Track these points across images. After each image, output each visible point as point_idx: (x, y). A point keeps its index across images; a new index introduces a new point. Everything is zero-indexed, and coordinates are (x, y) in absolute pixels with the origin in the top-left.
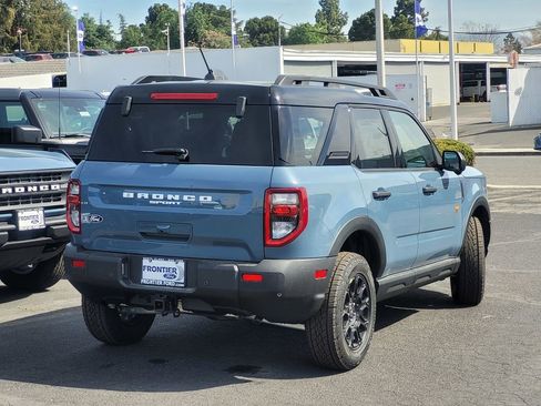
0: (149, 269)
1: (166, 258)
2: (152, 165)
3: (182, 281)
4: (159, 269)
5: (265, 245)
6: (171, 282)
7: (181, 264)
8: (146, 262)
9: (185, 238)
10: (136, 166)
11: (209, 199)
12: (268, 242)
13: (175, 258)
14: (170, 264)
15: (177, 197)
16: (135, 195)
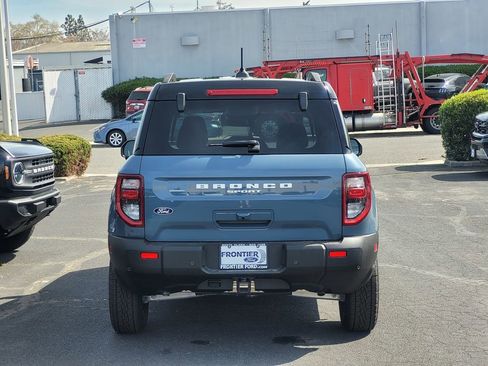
0: (228, 254)
1: (247, 243)
2: (224, 157)
3: (265, 262)
4: (239, 254)
5: (343, 224)
6: (253, 265)
7: (263, 248)
8: (224, 248)
9: (266, 223)
10: (207, 159)
11: (290, 185)
12: (346, 221)
13: (257, 242)
14: (252, 248)
15: (256, 186)
16: (211, 186)
